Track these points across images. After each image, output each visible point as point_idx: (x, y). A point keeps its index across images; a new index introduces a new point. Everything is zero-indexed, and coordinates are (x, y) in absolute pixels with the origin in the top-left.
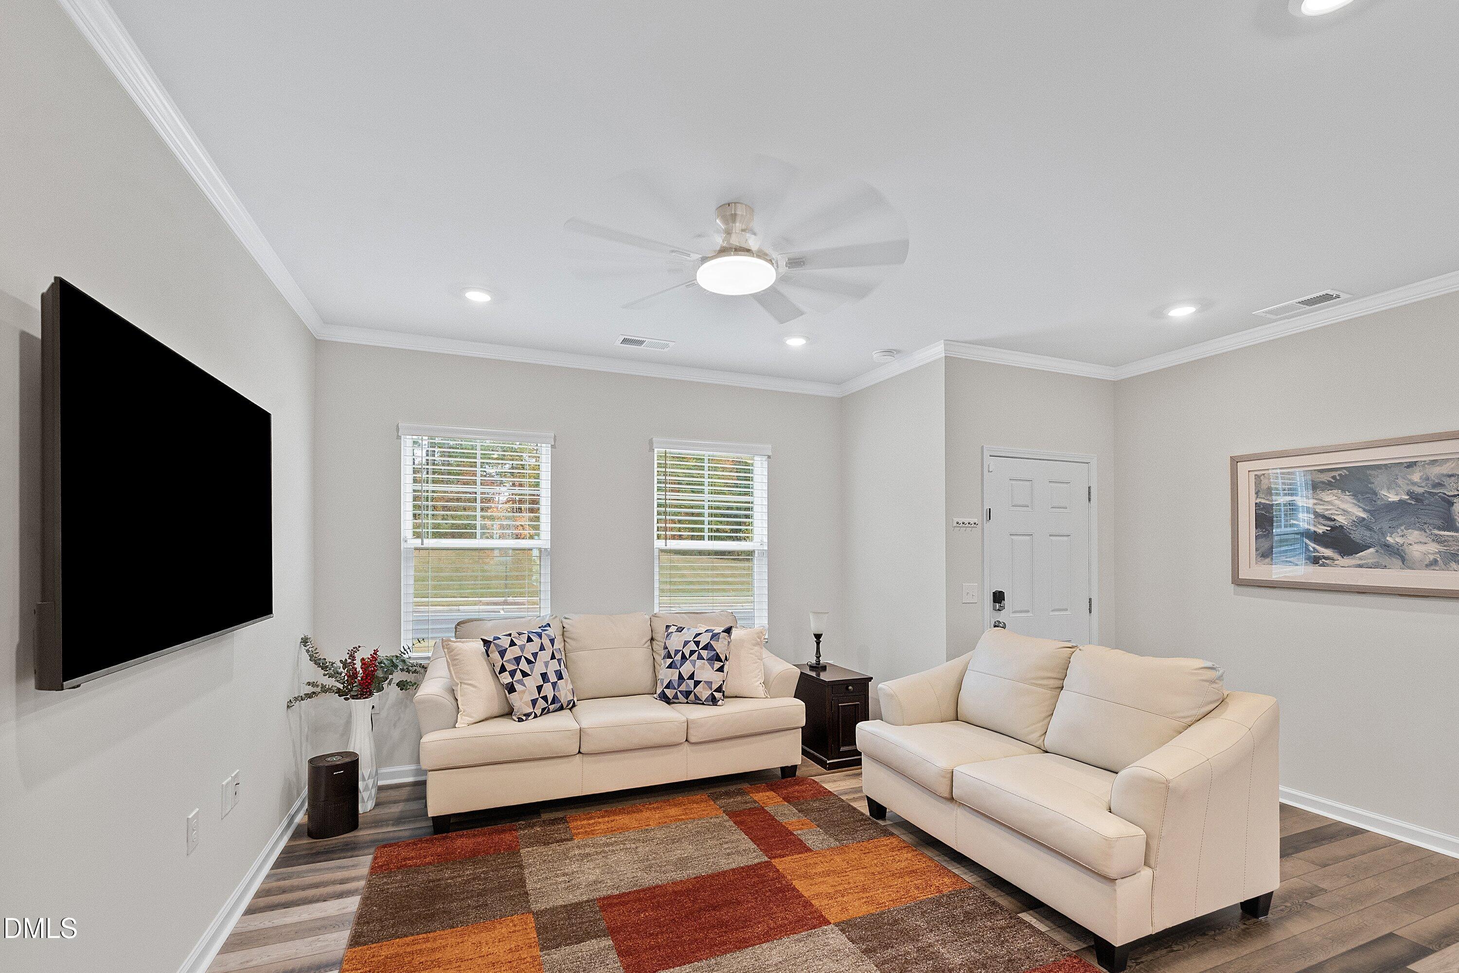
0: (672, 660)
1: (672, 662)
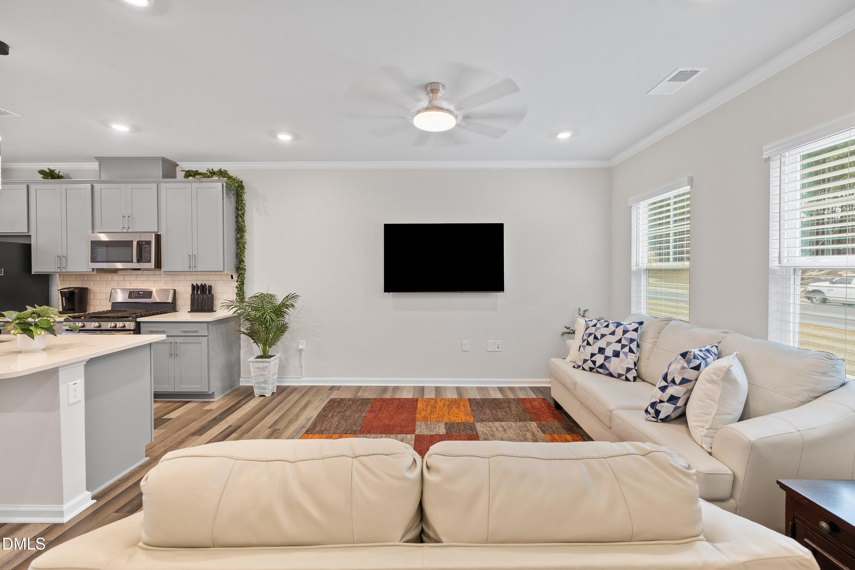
0: (668, 384)
1: (667, 385)
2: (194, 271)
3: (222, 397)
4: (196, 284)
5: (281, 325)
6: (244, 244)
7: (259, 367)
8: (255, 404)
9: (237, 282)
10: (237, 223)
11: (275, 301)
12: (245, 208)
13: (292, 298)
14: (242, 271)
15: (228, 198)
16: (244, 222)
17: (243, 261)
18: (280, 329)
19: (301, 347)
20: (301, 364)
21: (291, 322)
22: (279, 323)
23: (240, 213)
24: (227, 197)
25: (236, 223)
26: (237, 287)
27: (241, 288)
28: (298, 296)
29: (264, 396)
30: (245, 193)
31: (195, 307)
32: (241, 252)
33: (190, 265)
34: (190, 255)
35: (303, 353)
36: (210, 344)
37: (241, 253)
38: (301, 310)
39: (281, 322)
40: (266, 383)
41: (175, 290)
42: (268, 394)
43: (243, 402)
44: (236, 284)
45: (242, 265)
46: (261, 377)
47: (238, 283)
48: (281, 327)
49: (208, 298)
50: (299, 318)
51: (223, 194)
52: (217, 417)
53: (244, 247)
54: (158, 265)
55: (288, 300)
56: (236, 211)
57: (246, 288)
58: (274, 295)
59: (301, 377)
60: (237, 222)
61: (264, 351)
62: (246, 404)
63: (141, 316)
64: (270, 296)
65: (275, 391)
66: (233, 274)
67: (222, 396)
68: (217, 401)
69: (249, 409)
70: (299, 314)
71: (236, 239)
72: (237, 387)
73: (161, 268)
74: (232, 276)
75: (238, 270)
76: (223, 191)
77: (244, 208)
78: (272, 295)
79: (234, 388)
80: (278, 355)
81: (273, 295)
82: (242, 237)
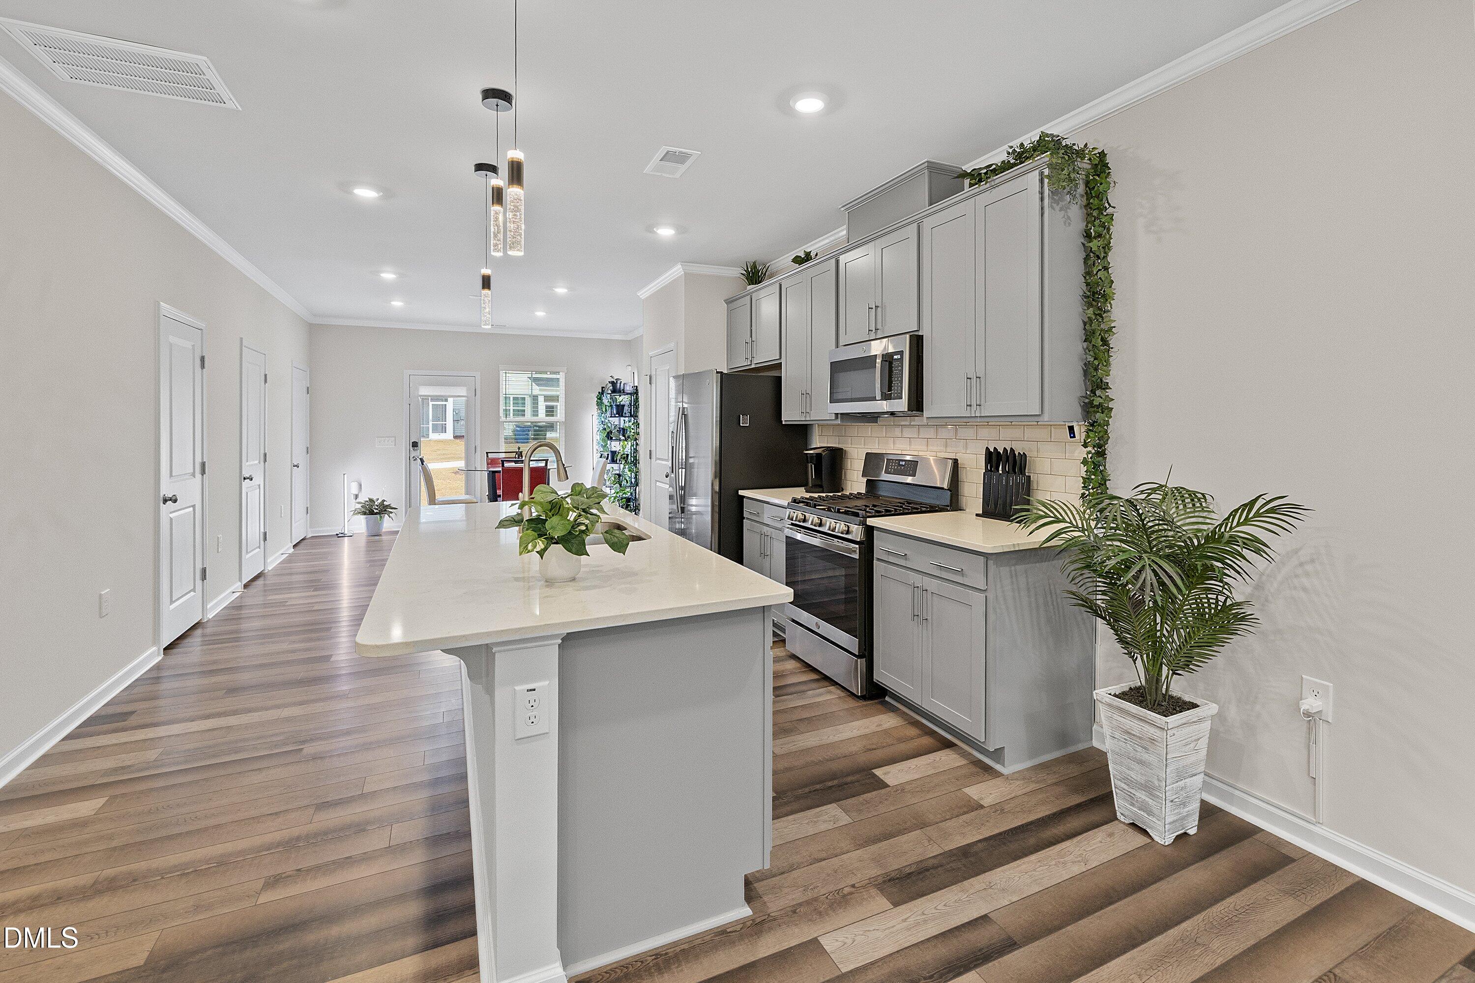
2: (980, 417)
3: (1028, 769)
4: (995, 448)
5: (1213, 606)
6: (1106, 336)
7: (1130, 731)
8: (1105, 857)
9: (1085, 445)
10: (1087, 278)
11: (1205, 514)
12: (1111, 227)
13: (1267, 511)
14: (1098, 415)
15: (1057, 208)
16: (1106, 269)
17: (1105, 387)
18: (1211, 617)
19: (1310, 703)
20: (1312, 765)
21: (1270, 598)
22: (1209, 599)
23: (1094, 245)
24: (1055, 205)
25: (1085, 277)
26: (1085, 462)
27: (1096, 466)
28: (1297, 507)
29: (1145, 832)
30: (1112, 185)
31: (992, 506)
32: (1095, 359)
33: (971, 402)
34: (972, 377)
35: (1322, 728)
36: (992, 617)
37: (1096, 362)
38: (1312, 561)
39: (1214, 596)
40: (1153, 796)
41: (956, 462)
42: (1164, 837)
43: (1074, 823)
44: (1082, 453)
45: (1099, 396)
46: (1137, 767)
47: (1089, 449)
48: (1216, 615)
49: (1018, 484)
50: (1305, 589)
51: (1042, 199)
52: (975, 849)
53: (1105, 342)
54: (917, 404)
55: (1254, 517)
56: (1083, 244)
57: (1114, 465)
58: (1203, 495)
59: (1310, 817)
60: (1088, 273)
61: (1154, 679)
62: (1075, 840)
63: (878, 514)
64: (1190, 495)
65: (1192, 832)
66: (1075, 424)
67: (1029, 764)
68: (1007, 778)
69: (1077, 869)
70: (1307, 574)
71: (1085, 324)
72: (1081, 747)
73: (923, 411)
74: (1071, 429)
75: (1088, 412)
76: (1042, 193)
77: (1109, 229)
78: (1195, 493)
79: (1072, 749)
80: (1209, 709)
81: (1200, 496)
82: (1101, 313)
